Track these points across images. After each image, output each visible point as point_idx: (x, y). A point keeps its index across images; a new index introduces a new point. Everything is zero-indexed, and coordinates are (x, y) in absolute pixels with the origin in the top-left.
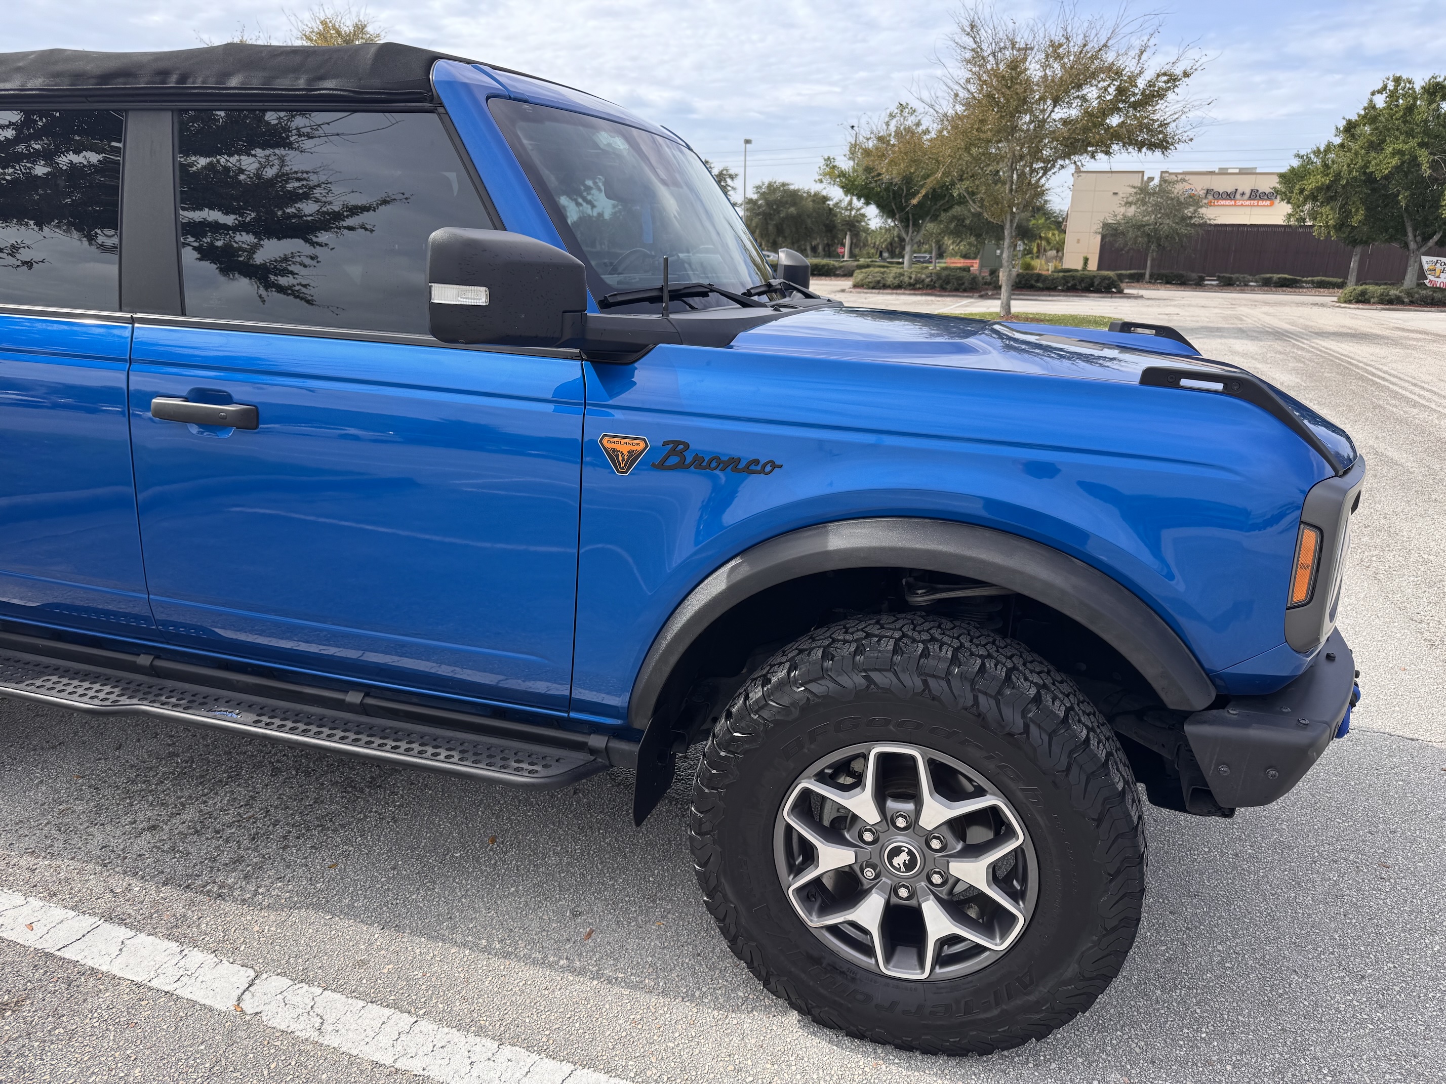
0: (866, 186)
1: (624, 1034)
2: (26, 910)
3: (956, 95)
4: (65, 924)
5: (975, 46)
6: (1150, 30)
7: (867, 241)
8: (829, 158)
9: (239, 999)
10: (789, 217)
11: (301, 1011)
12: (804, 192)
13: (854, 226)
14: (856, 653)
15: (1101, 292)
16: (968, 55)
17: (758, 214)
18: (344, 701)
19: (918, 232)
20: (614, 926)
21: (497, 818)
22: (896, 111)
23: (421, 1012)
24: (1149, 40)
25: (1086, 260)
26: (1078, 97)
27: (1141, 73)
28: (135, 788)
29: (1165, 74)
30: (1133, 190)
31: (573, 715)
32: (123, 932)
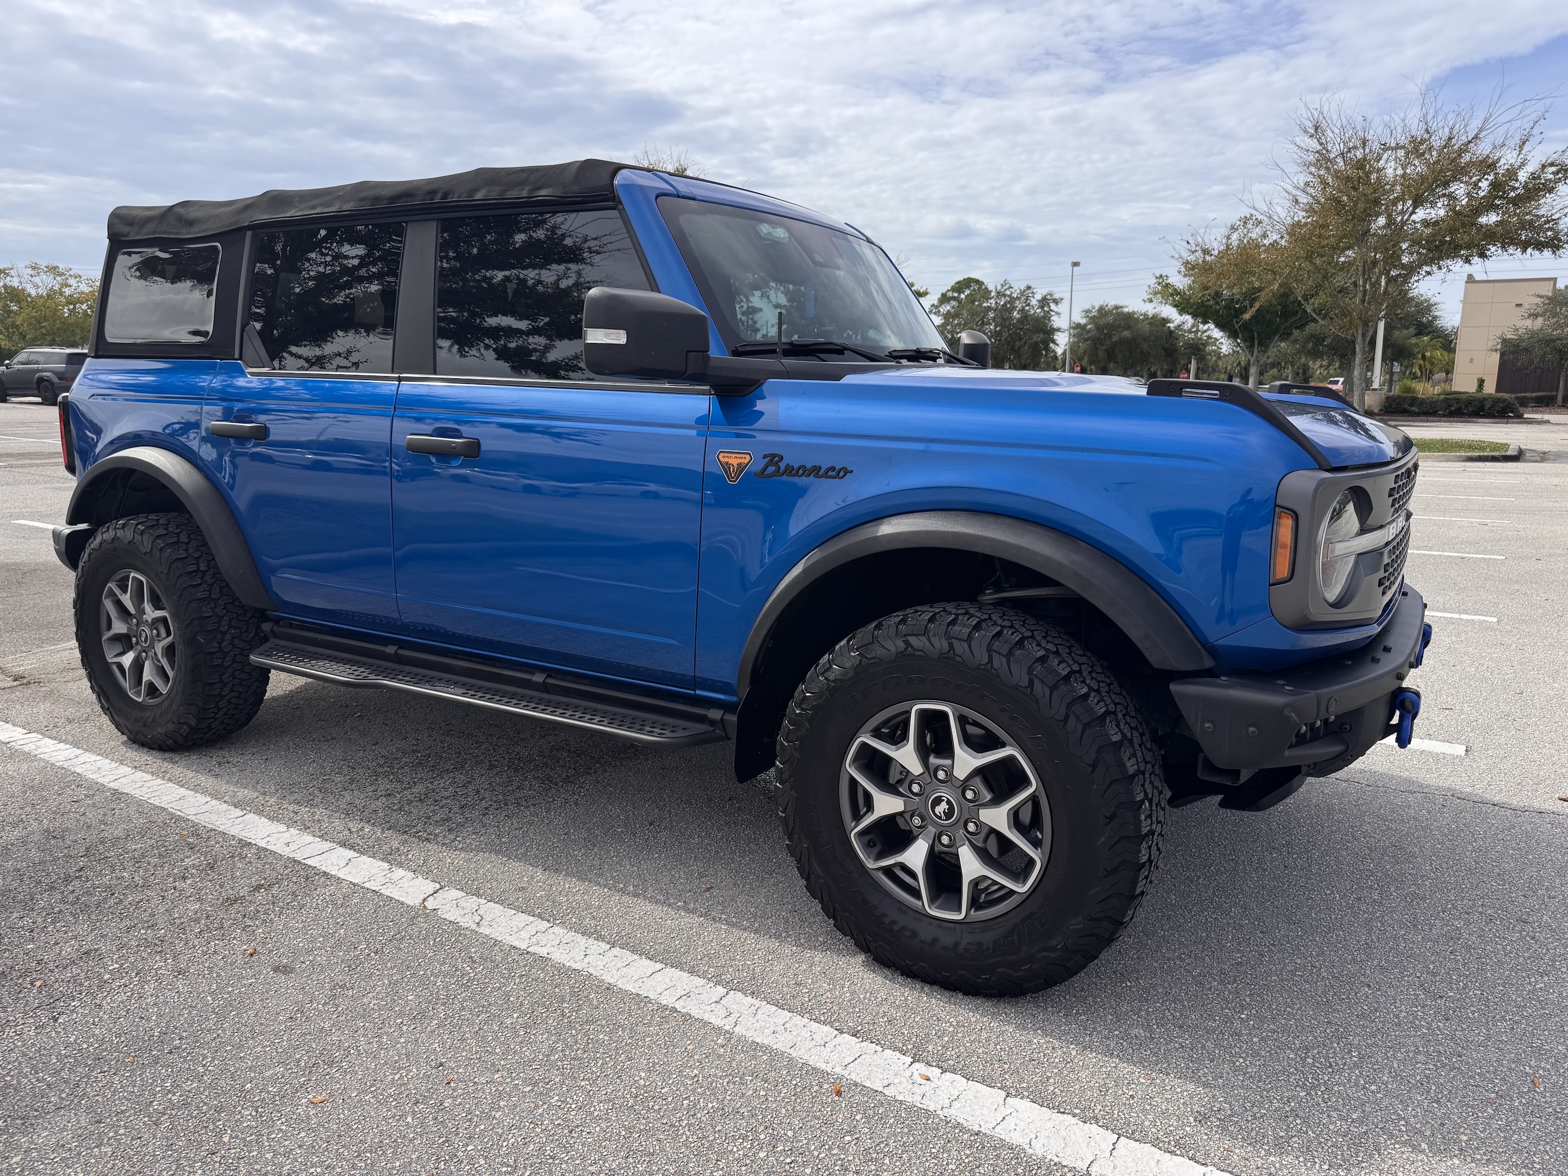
0: (1203, 304)
1: (713, 952)
2: (287, 835)
3: (1297, 202)
4: (312, 845)
5: (1319, 148)
6: (1534, 117)
7: (1217, 366)
8: (1161, 276)
9: (424, 900)
10: (1124, 342)
11: (467, 911)
12: (1142, 315)
13: (1199, 350)
14: (900, 623)
15: (1493, 417)
16: (1312, 158)
17: (1086, 340)
18: (531, 680)
19: (1265, 352)
20: (731, 886)
21: (659, 810)
22: (1238, 223)
23: (558, 922)
24: (1532, 128)
25: (1481, 382)
26: (1444, 195)
27: (1523, 164)
28: (382, 770)
29: (1552, 165)
30: (1539, 299)
31: (698, 692)
32: (351, 854)
